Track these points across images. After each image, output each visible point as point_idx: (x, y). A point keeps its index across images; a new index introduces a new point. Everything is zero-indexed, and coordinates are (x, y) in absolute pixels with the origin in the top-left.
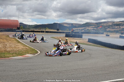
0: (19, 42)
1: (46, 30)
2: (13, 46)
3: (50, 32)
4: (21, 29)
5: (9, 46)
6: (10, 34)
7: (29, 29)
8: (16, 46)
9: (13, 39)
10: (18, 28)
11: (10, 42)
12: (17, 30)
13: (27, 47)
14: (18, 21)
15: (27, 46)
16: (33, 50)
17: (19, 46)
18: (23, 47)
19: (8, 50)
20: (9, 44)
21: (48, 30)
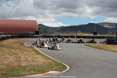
0: (38, 53)
1: (78, 35)
2: (30, 59)
3: (84, 37)
4: (40, 34)
6: (26, 42)
7: (52, 34)
9: (30, 49)
10: (37, 33)
11: (25, 53)
12: (34, 35)
13: (50, 61)
15: (50, 59)
16: (59, 64)
17: (39, 59)
18: (44, 61)
19: (23, 65)
20: (25, 57)
21: (80, 34)
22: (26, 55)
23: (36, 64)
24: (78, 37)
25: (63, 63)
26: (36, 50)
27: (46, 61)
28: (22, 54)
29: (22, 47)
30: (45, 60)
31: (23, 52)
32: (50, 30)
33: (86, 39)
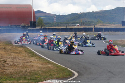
1: (96, 26)
2: (20, 63)
4: (38, 26)
5: (11, 63)
7: (58, 25)
8: (28, 63)
9: (21, 49)
10: (33, 24)
11: (13, 55)
12: (29, 29)
13: (50, 66)
14: (32, 8)
15: (50, 63)
16: (63, 70)
17: (33, 64)
18: (41, 66)
19: (8, 71)
20: (12, 60)
21: (101, 25)
22: (14, 58)
23: (28, 71)
24: (97, 30)
25: (69, 69)
26: (30, 50)
27: (45, 66)
28: (8, 56)
29: (9, 47)
30: (42, 64)
31: (10, 54)
32: (55, 19)
33: (110, 32)
